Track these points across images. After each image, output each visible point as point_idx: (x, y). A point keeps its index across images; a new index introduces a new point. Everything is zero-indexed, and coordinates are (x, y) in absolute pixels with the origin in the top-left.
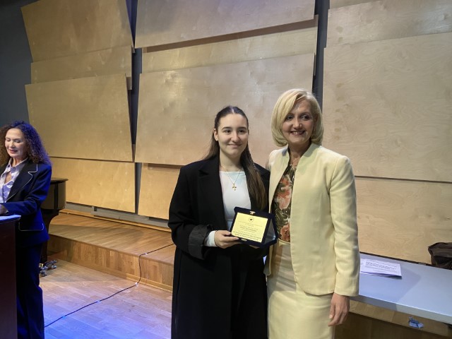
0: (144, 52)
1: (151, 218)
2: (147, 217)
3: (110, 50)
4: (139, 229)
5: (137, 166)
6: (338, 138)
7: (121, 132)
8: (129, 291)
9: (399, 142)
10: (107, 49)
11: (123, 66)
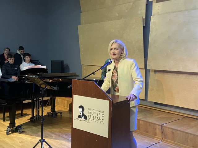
0: (154, 3)
1: (155, 103)
2: (152, 102)
3: (132, 3)
4: (148, 109)
5: (147, 72)
8: (157, 145)
10: (129, 3)
11: (139, 12)
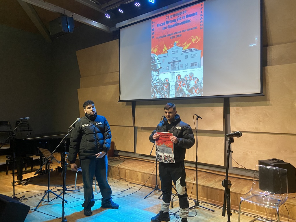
5: (135, 128)
6: (238, 113)
7: (127, 111)
9: (268, 115)
